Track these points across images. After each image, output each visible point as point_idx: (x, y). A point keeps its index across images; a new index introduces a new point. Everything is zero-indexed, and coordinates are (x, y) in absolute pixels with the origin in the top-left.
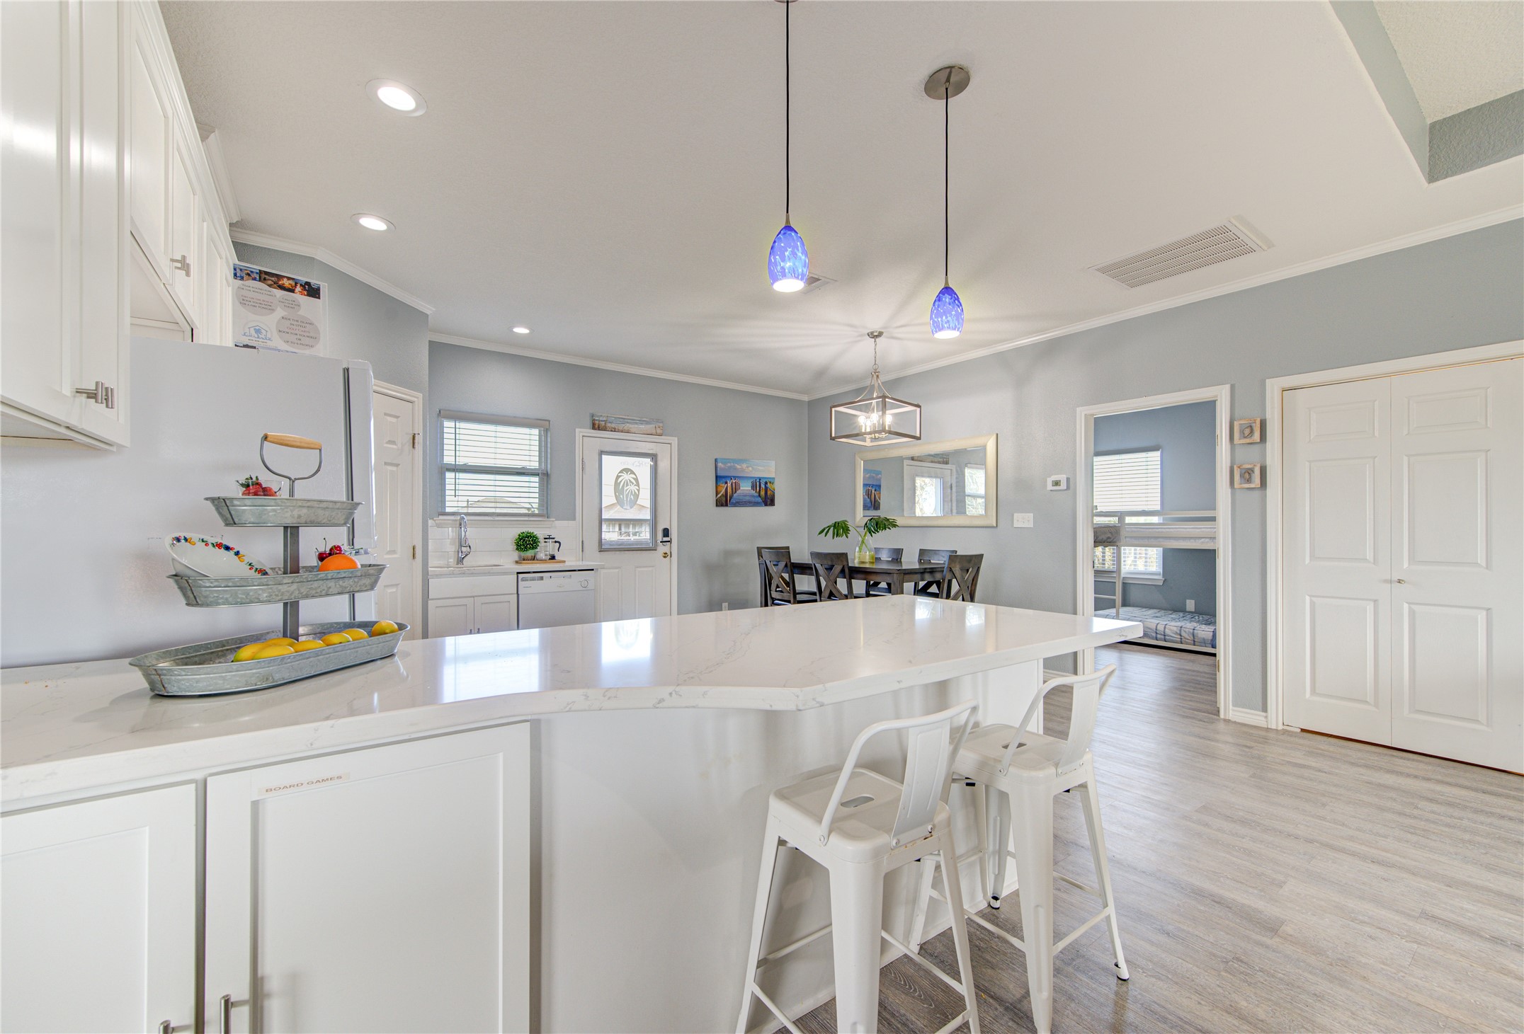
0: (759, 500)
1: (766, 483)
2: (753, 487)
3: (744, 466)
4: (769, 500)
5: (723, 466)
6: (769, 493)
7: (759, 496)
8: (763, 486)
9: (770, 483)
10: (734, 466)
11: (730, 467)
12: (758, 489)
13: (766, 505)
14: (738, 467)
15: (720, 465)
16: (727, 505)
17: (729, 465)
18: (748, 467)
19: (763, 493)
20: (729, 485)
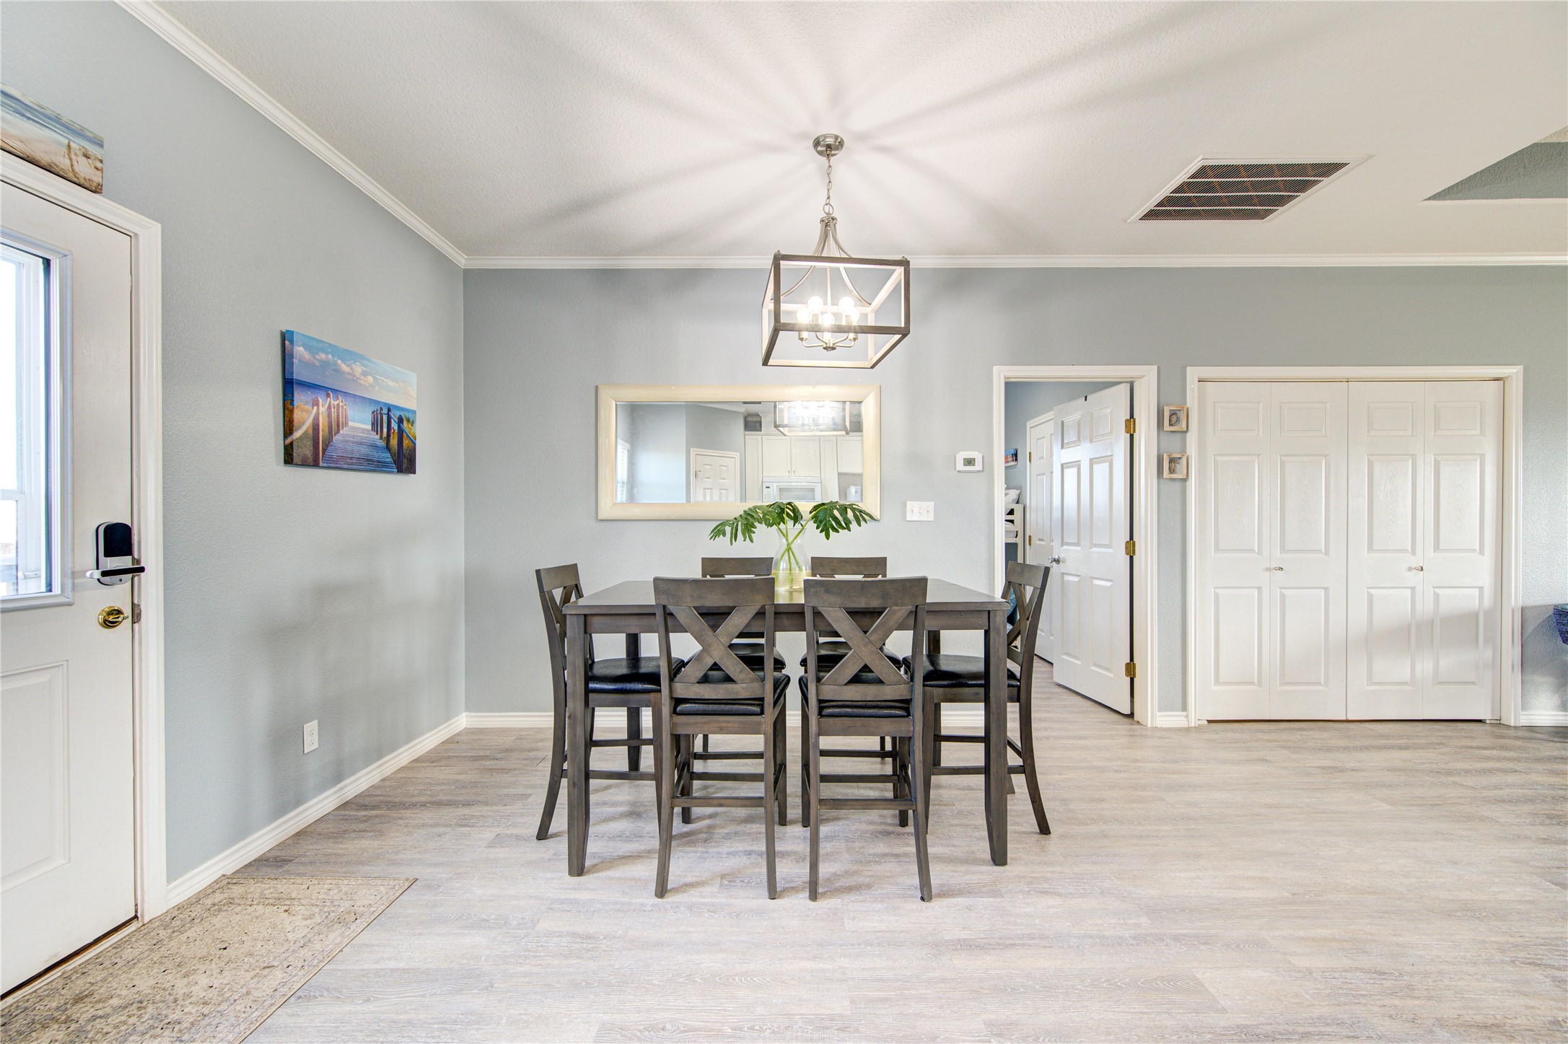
0: (387, 457)
1: (400, 420)
2: (376, 425)
3: (358, 369)
4: (404, 461)
5: (307, 356)
6: (406, 442)
7: (388, 448)
8: (394, 426)
9: (408, 420)
10: (336, 364)
11: (325, 364)
12: (385, 430)
13: (400, 471)
14: (345, 368)
15: (299, 350)
16: (315, 464)
17: (323, 356)
18: (365, 374)
19: (394, 442)
20: (323, 409)
